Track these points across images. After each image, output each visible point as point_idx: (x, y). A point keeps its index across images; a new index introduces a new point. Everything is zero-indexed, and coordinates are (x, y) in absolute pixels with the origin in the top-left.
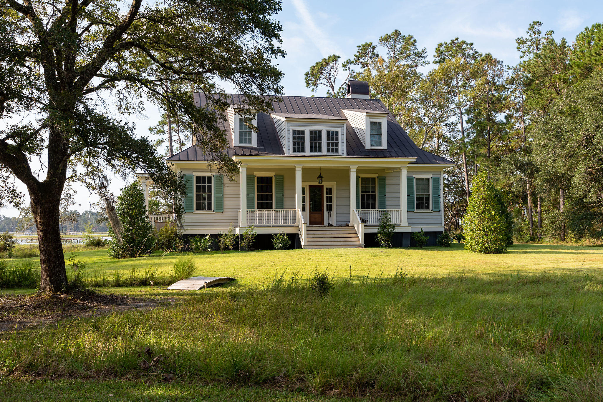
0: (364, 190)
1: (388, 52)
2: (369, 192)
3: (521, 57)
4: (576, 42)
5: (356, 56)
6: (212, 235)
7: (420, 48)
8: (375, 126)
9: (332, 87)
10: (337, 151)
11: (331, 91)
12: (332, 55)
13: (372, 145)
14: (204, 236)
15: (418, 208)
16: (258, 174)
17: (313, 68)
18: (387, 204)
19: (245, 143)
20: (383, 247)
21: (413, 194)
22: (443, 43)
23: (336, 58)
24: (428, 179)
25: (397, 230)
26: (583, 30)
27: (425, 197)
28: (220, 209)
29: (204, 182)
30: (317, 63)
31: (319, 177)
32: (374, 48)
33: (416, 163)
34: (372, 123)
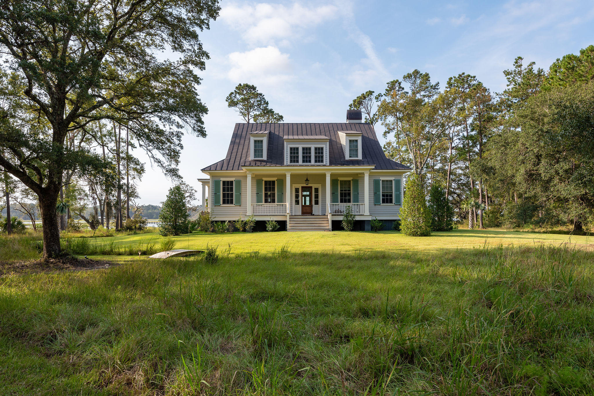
0: (342, 189)
1: (410, 86)
2: (346, 191)
3: (508, 86)
4: (549, 71)
5: (387, 90)
6: (230, 221)
7: (433, 82)
8: (353, 143)
9: (369, 114)
10: (322, 161)
11: (368, 117)
12: (368, 91)
13: (350, 157)
14: (225, 222)
15: (383, 202)
16: (265, 179)
17: (355, 101)
18: (359, 200)
19: (259, 157)
20: (346, 231)
21: (379, 192)
22: (453, 77)
23: (371, 93)
24: (391, 181)
25: (358, 218)
26: (555, 61)
27: (389, 194)
28: (239, 203)
29: (228, 185)
30: (358, 97)
31: (306, 180)
32: (400, 84)
33: (376, 169)
34: (350, 141)
